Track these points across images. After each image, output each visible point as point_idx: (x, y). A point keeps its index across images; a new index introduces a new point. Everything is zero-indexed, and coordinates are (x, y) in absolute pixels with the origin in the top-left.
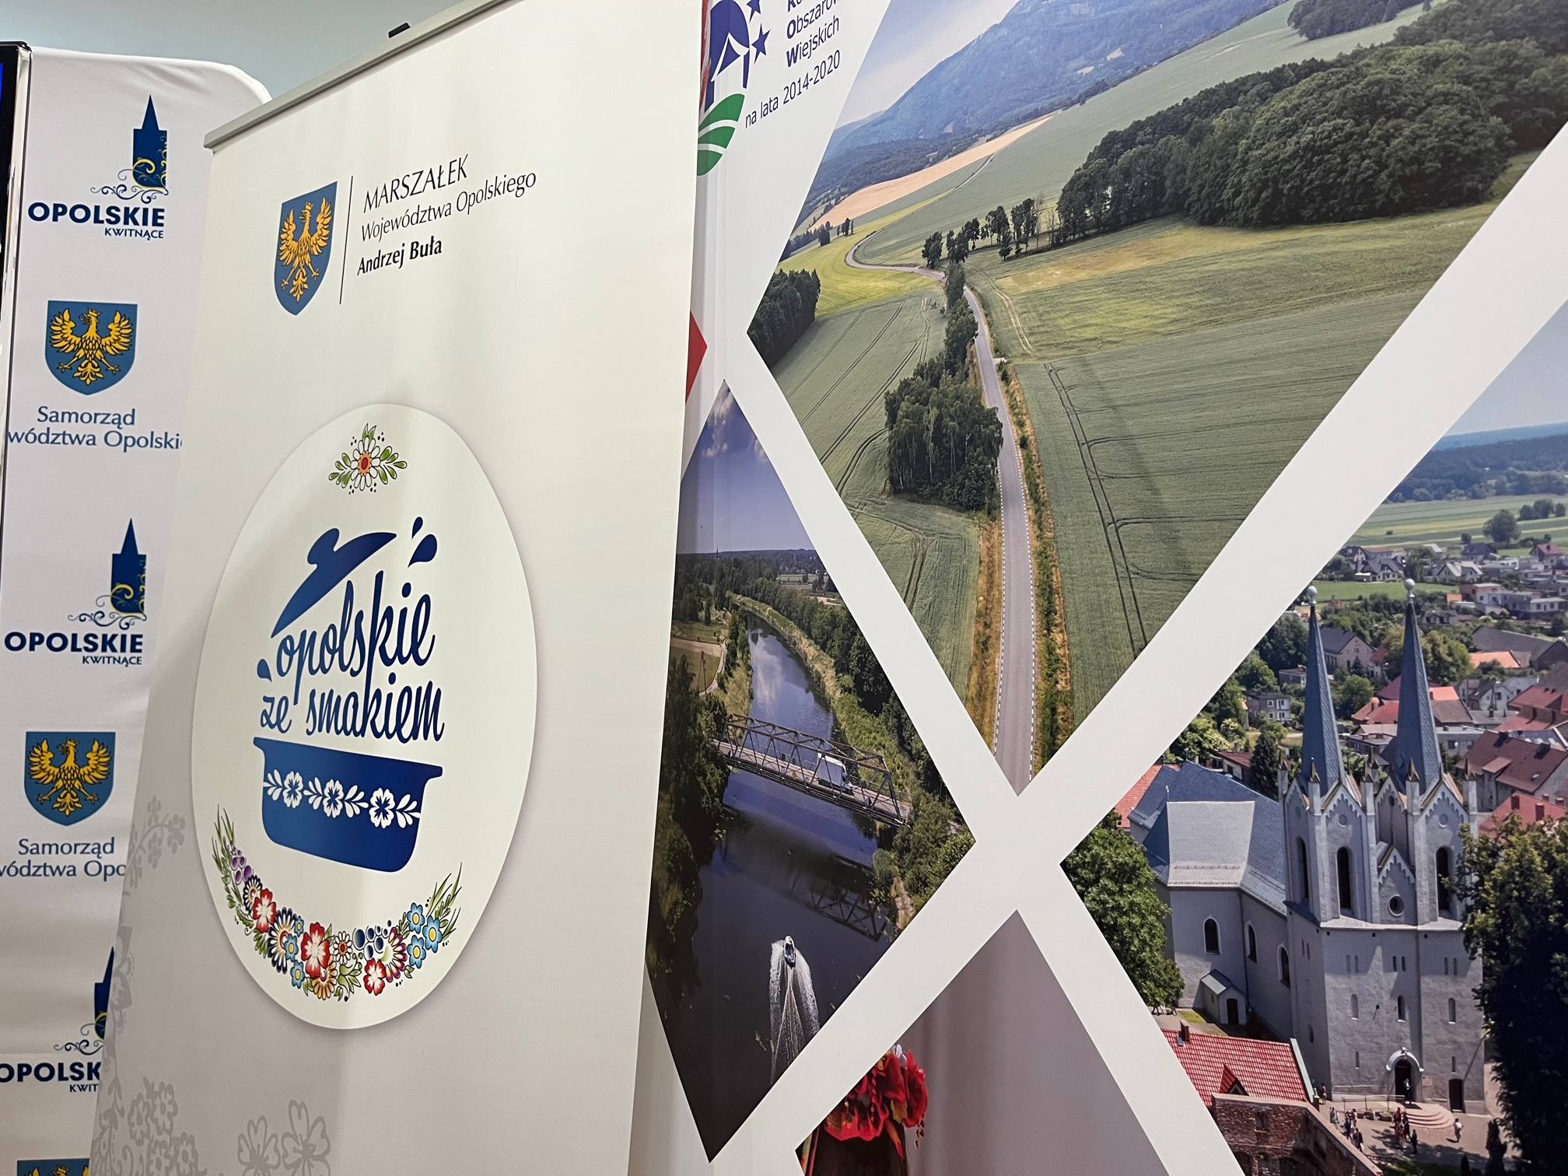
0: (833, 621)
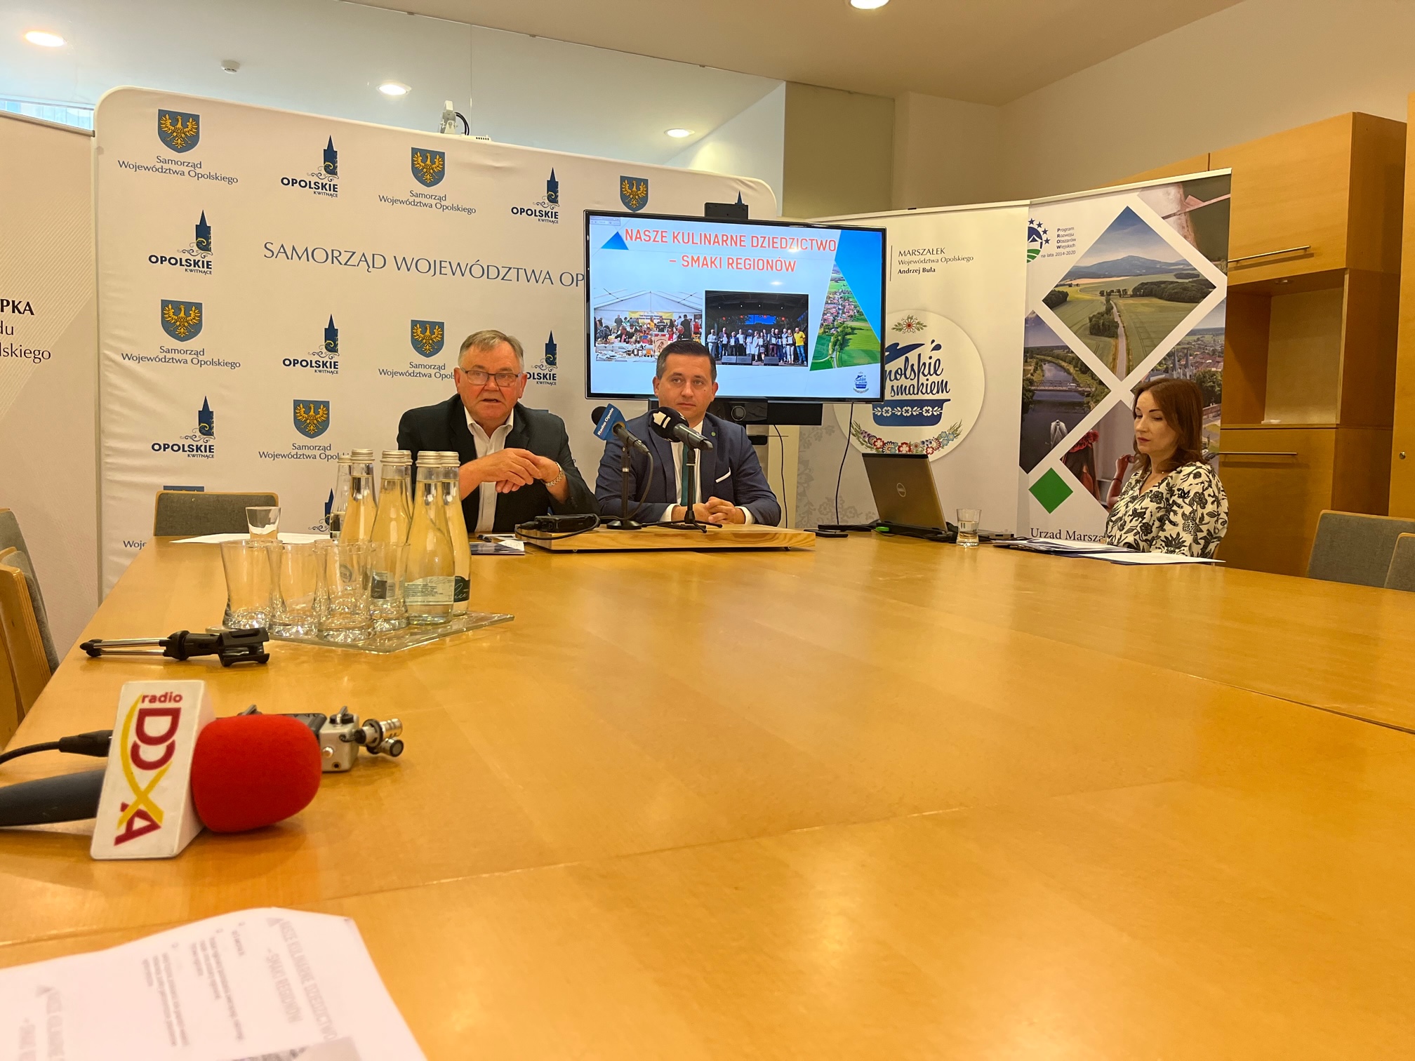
0: (1073, 358)
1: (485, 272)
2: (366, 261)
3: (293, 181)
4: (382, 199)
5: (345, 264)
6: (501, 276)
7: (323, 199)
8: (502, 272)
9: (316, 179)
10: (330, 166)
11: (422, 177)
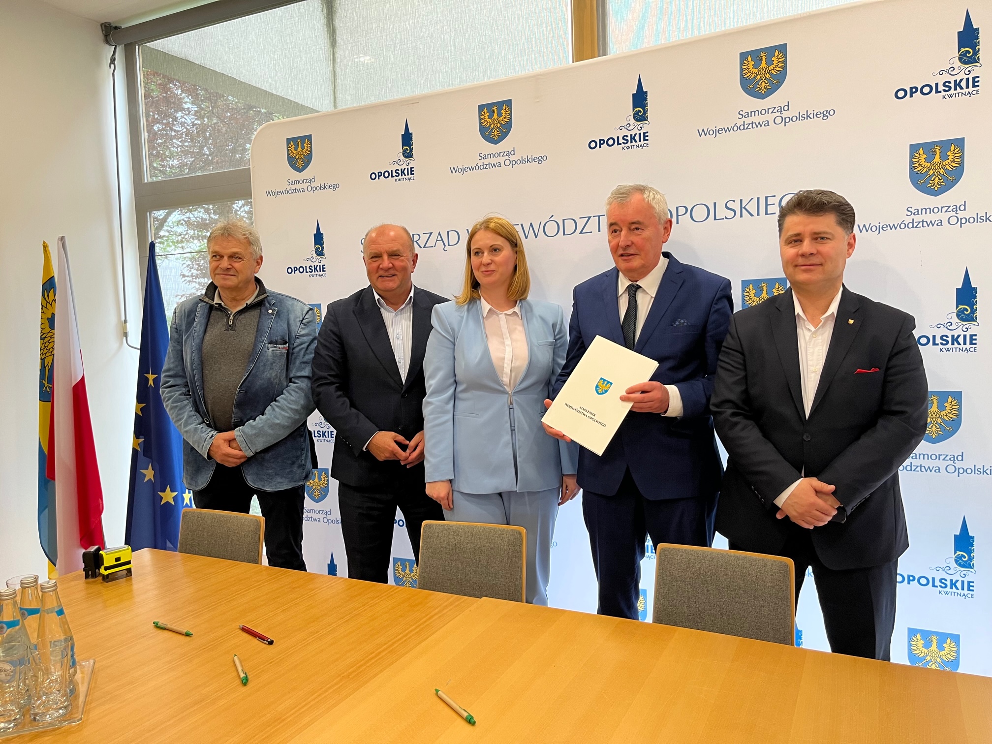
1: (560, 228)
2: (442, 240)
3: (379, 174)
4: (454, 170)
5: (424, 247)
6: (579, 230)
7: (404, 184)
8: (581, 223)
9: (396, 167)
10: (407, 149)
11: (490, 134)
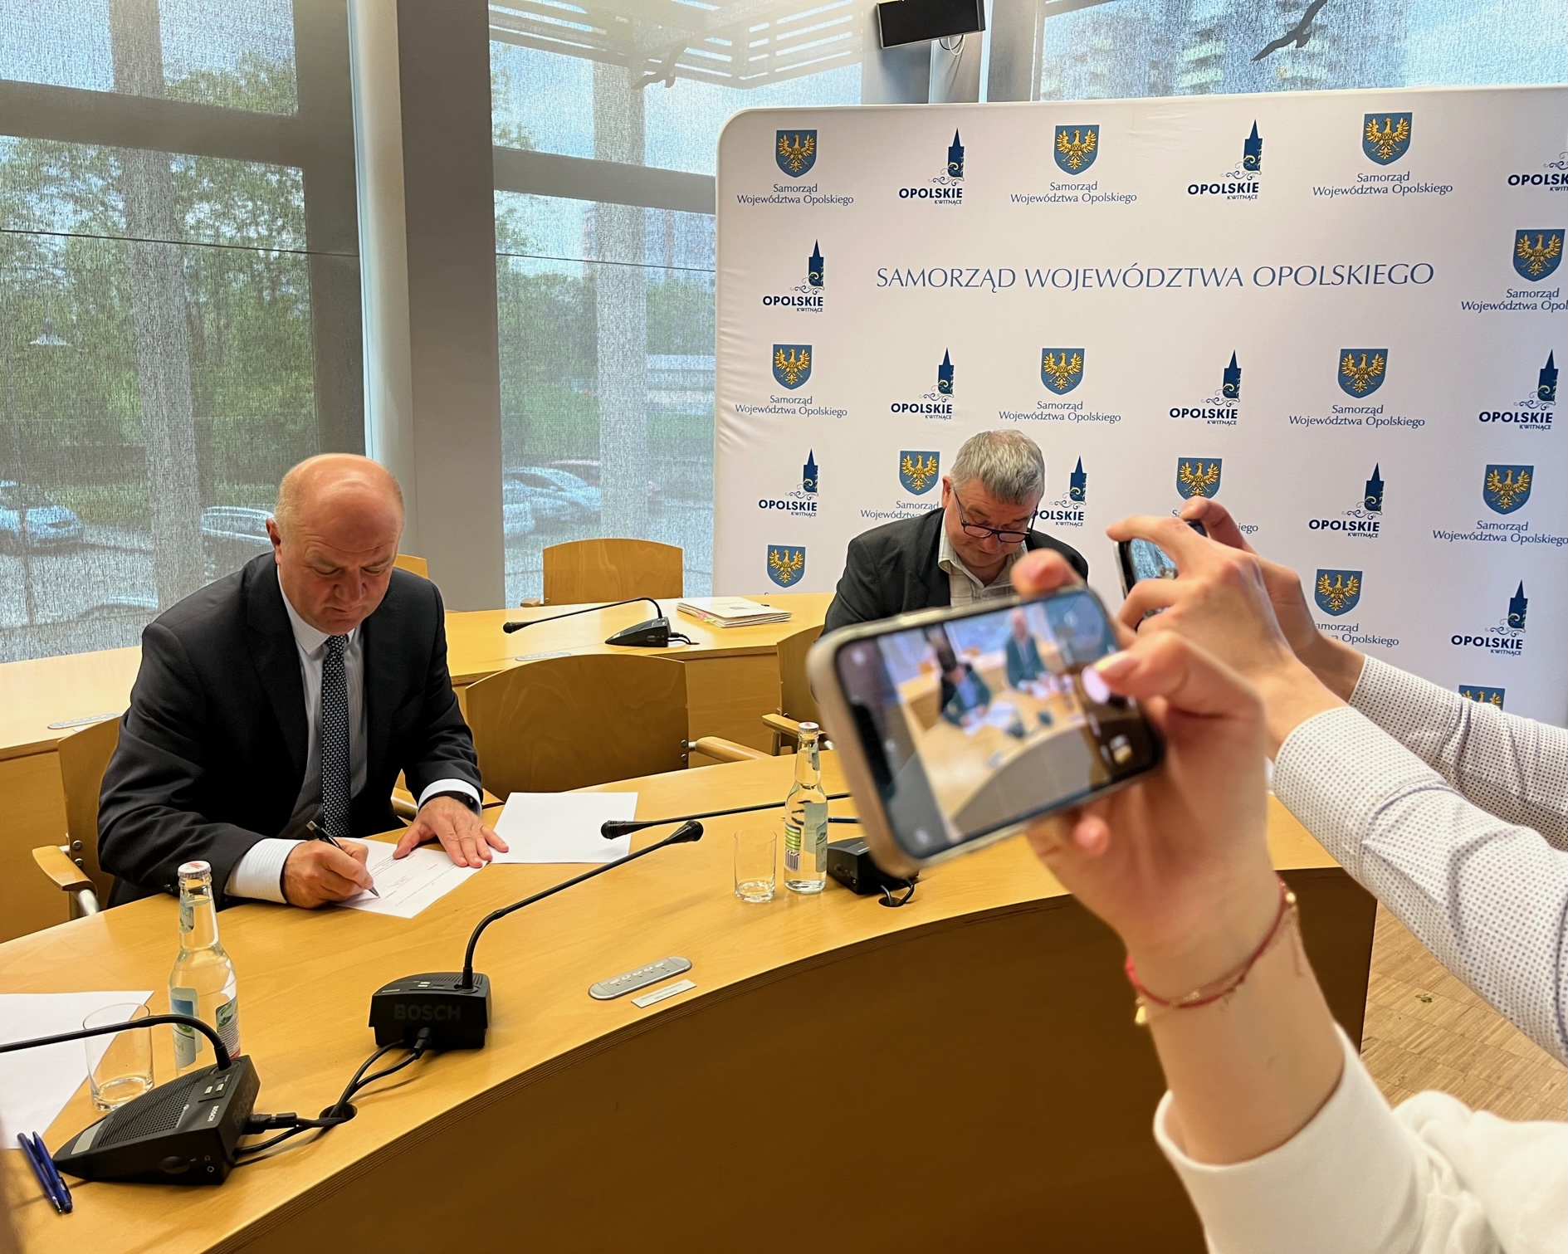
1: (1145, 278)
2: (991, 279)
3: (912, 192)
4: (1015, 198)
5: (967, 285)
6: (1166, 282)
7: (946, 207)
8: (1169, 276)
9: (938, 185)
10: (955, 166)
11: (1067, 162)
